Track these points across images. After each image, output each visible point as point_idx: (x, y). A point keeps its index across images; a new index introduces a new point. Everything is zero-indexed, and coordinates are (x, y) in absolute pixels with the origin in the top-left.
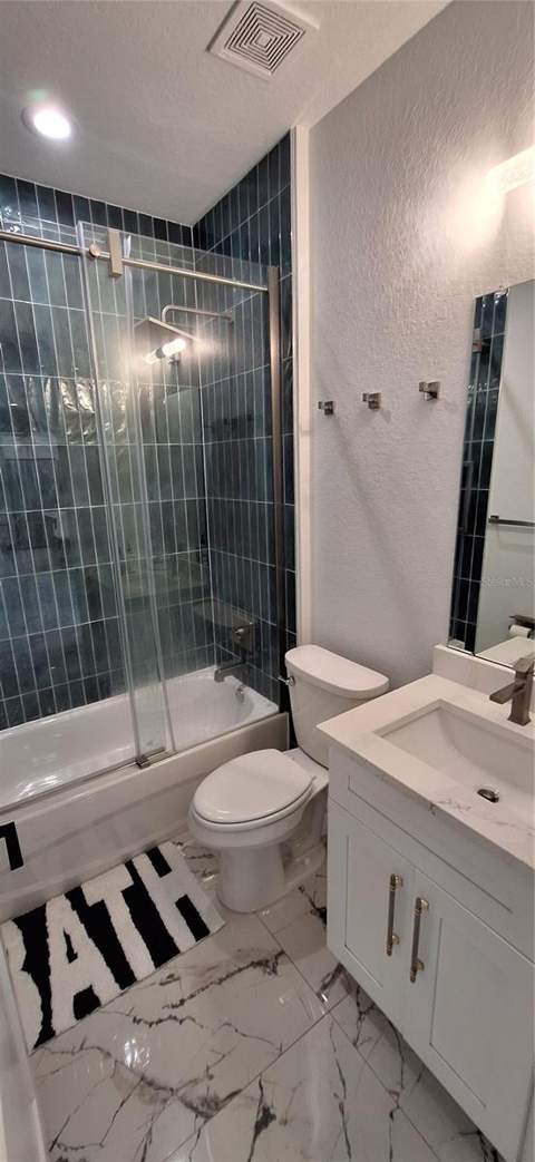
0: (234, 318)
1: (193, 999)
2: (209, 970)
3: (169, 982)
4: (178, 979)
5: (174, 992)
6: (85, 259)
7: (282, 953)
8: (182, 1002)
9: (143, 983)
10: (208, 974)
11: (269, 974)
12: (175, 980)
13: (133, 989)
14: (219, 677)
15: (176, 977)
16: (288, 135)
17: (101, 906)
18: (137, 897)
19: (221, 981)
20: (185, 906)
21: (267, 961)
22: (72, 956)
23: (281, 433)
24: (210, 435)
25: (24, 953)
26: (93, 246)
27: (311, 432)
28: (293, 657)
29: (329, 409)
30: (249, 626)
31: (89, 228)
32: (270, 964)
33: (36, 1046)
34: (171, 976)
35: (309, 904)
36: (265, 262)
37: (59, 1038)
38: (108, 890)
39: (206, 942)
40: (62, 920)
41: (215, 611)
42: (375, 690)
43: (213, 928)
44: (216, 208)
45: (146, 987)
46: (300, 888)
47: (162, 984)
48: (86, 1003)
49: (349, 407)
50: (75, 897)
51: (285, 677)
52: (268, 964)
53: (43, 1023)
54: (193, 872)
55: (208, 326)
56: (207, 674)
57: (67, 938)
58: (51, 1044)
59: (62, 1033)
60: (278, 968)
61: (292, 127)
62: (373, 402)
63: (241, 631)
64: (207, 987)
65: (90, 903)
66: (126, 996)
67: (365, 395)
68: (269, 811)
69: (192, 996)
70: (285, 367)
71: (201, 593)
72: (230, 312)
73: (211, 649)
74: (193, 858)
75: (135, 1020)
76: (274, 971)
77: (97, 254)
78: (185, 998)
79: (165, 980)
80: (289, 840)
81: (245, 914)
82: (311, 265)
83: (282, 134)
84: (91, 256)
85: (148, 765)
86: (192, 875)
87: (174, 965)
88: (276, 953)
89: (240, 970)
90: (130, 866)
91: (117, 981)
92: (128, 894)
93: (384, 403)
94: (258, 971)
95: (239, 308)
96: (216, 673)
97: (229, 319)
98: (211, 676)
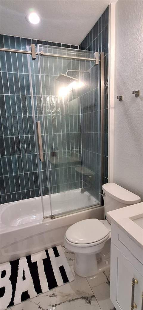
0: (90, 72)
1: (59, 305)
2: (66, 295)
3: (52, 296)
4: (56, 296)
5: (54, 301)
6: (39, 55)
7: (94, 296)
8: (56, 305)
9: (44, 294)
10: (67, 297)
11: (88, 303)
12: (54, 296)
13: (41, 295)
14: (82, 192)
15: (55, 295)
16: (108, 7)
17: (35, 263)
18: (47, 262)
19: (70, 301)
20: (62, 269)
21: (88, 298)
22: (24, 278)
23: (104, 109)
24: (83, 112)
25: (11, 273)
26: (42, 52)
27: (115, 108)
28: (105, 187)
29: (121, 99)
30: (93, 175)
31: (41, 46)
32: (89, 299)
33: (8, 307)
34: (53, 294)
35: (106, 279)
36: (100, 51)
37: (16, 306)
38: (38, 258)
39: (67, 284)
40: (23, 265)
41: (83, 170)
42: (134, 201)
43: (70, 280)
44: (86, 38)
45: (45, 296)
46: (103, 272)
47: (50, 296)
48: (25, 296)
49: (128, 97)
50: (29, 258)
51: (102, 194)
52: (88, 299)
53: (11, 299)
54: (66, 257)
55: (83, 76)
56: (79, 190)
57: (24, 271)
58: (12, 307)
59: (16, 305)
60: (92, 302)
61: (109, 4)
62: (137, 94)
63: (90, 177)
64: (65, 302)
65: (32, 262)
66: (38, 297)
67: (133, 91)
68: (94, 241)
69: (59, 304)
70: (106, 86)
71: (78, 163)
72: (89, 71)
73: (81, 183)
74: (67, 253)
75: (39, 307)
76: (90, 303)
77: (43, 54)
78: (57, 304)
79: (51, 295)
80: (100, 253)
81: (82, 277)
82: (116, 49)
83: (106, 7)
84: (41, 55)
85: (55, 218)
86: (66, 258)
87: (55, 290)
88: (91, 295)
89: (77, 299)
90: (47, 251)
91: (36, 291)
92: (44, 261)
93: (141, 94)
94: (83, 301)
95: (92, 69)
96: (81, 190)
97: (89, 73)
98: (80, 191)
